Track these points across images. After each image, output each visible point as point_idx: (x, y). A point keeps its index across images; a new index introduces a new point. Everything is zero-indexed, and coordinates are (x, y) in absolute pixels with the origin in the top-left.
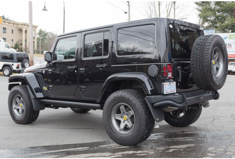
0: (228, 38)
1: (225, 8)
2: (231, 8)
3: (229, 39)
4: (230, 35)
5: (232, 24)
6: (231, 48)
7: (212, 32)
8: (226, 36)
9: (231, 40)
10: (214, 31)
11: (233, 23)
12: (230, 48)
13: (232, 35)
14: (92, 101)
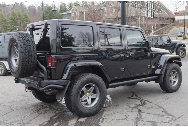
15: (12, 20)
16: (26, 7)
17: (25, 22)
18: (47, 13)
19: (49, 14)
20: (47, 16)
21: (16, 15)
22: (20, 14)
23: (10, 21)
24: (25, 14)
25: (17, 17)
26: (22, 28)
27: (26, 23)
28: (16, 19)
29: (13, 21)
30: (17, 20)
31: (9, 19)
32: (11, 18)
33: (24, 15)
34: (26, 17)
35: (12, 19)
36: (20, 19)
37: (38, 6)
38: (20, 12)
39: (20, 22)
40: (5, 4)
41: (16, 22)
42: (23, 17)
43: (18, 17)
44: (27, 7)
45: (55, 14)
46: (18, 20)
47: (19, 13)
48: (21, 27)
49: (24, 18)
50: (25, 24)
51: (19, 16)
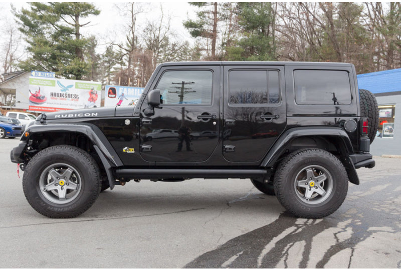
0: (74, 86)
1: (69, 45)
2: (77, 46)
3: (76, 88)
4: (76, 83)
5: (80, 69)
6: (78, 101)
7: (50, 75)
8: (70, 84)
9: (78, 89)
10: (54, 75)
11: (80, 67)
12: (76, 100)
13: (80, 83)
14: (253, 166)
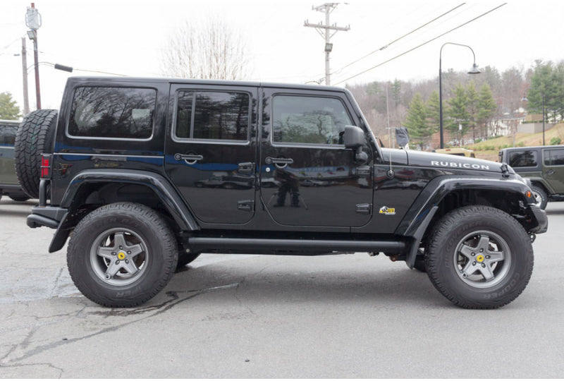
15: (455, 107)
16: (498, 75)
17: (483, 110)
18: (539, 84)
19: (543, 85)
20: (536, 91)
21: (465, 93)
22: (474, 91)
23: (451, 108)
24: (486, 91)
25: (465, 98)
26: (476, 124)
27: (485, 110)
28: (462, 104)
29: (456, 109)
30: (466, 104)
31: (450, 104)
32: (453, 101)
33: (483, 92)
34: (485, 98)
35: (456, 104)
36: (472, 103)
37: (526, 70)
38: (473, 88)
39: (473, 110)
40: (454, 71)
41: (464, 110)
42: (480, 97)
43: (468, 99)
44: (501, 75)
45: (560, 85)
46: (469, 106)
47: (471, 88)
48: (473, 121)
49: (481, 99)
50: (482, 115)
51: (471, 97)
